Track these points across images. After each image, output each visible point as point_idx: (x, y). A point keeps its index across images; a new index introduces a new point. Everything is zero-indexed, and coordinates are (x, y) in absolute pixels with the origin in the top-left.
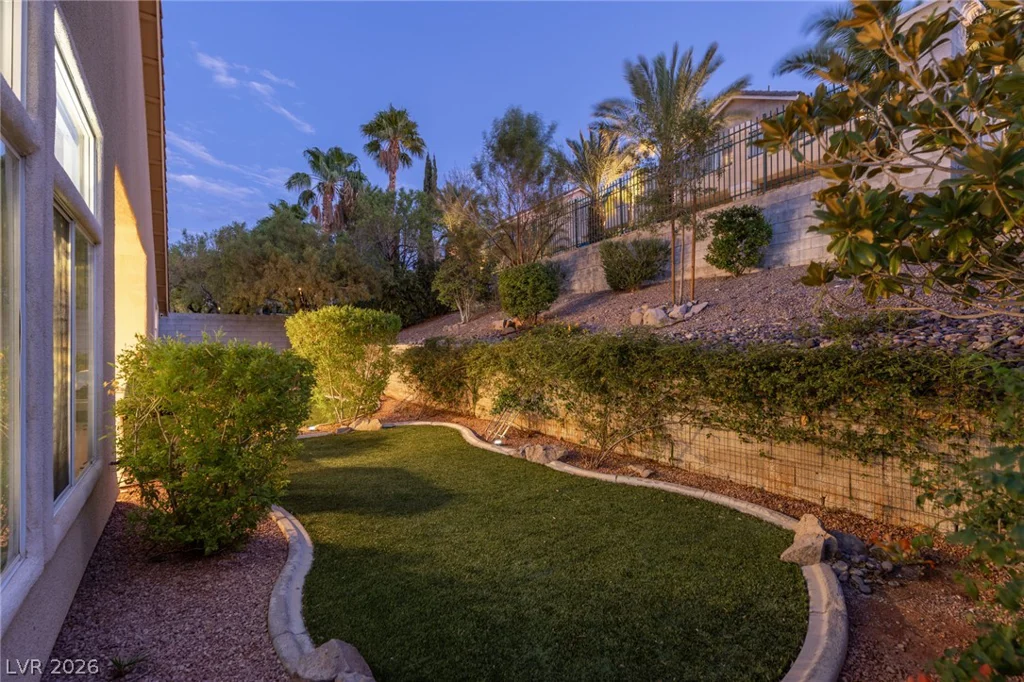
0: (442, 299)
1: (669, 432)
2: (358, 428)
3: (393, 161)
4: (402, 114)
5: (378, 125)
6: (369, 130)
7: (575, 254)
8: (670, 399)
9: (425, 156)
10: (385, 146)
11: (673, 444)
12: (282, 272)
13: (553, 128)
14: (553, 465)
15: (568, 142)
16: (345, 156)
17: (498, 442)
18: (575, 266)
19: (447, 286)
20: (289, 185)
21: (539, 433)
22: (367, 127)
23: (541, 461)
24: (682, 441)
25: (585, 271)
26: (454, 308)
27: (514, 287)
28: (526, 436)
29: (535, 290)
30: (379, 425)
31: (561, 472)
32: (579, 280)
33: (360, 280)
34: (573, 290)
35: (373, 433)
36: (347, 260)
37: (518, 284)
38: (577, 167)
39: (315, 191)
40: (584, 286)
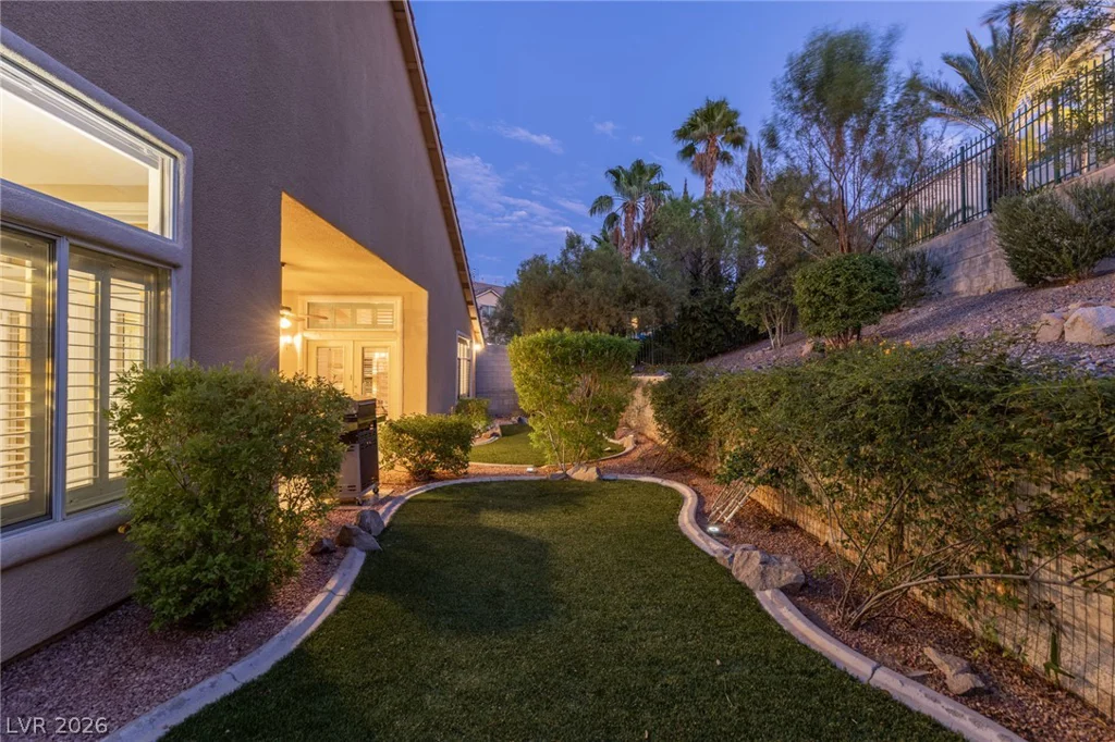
0: (744, 318)
1: (1047, 597)
2: (575, 476)
3: (709, 162)
4: (721, 105)
5: (693, 126)
6: (682, 134)
7: (960, 235)
8: (1049, 516)
9: (748, 146)
10: (701, 148)
11: (1058, 630)
12: (567, 299)
13: (892, 37)
14: (767, 598)
15: (947, 59)
16: (648, 169)
17: (713, 529)
18: (959, 254)
19: (747, 301)
20: (593, 211)
21: (795, 526)
22: (680, 131)
23: (750, 584)
24: (1086, 629)
25: (979, 260)
26: (761, 330)
27: (816, 291)
28: (767, 527)
29: (851, 293)
30: (595, 476)
31: (768, 617)
32: (967, 276)
33: (650, 302)
34: (956, 293)
35: (588, 484)
36: (636, 281)
37: (822, 286)
38: (969, 95)
39: (619, 213)
40: (976, 285)
